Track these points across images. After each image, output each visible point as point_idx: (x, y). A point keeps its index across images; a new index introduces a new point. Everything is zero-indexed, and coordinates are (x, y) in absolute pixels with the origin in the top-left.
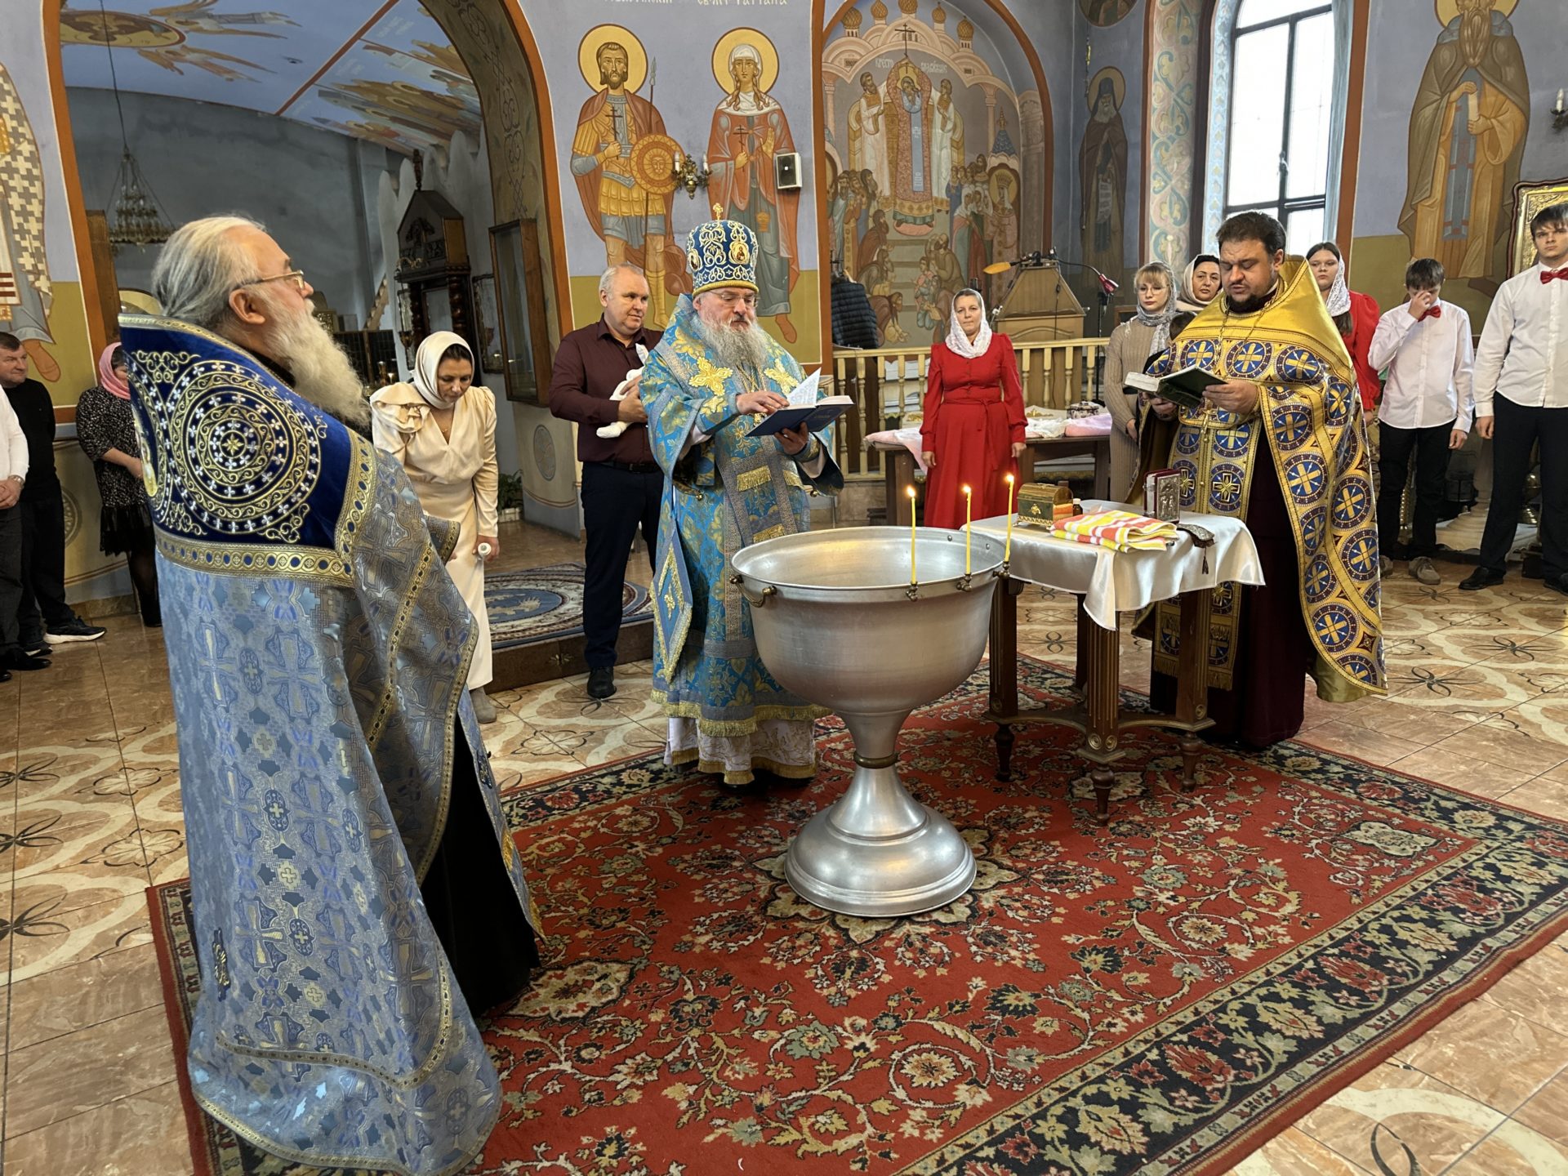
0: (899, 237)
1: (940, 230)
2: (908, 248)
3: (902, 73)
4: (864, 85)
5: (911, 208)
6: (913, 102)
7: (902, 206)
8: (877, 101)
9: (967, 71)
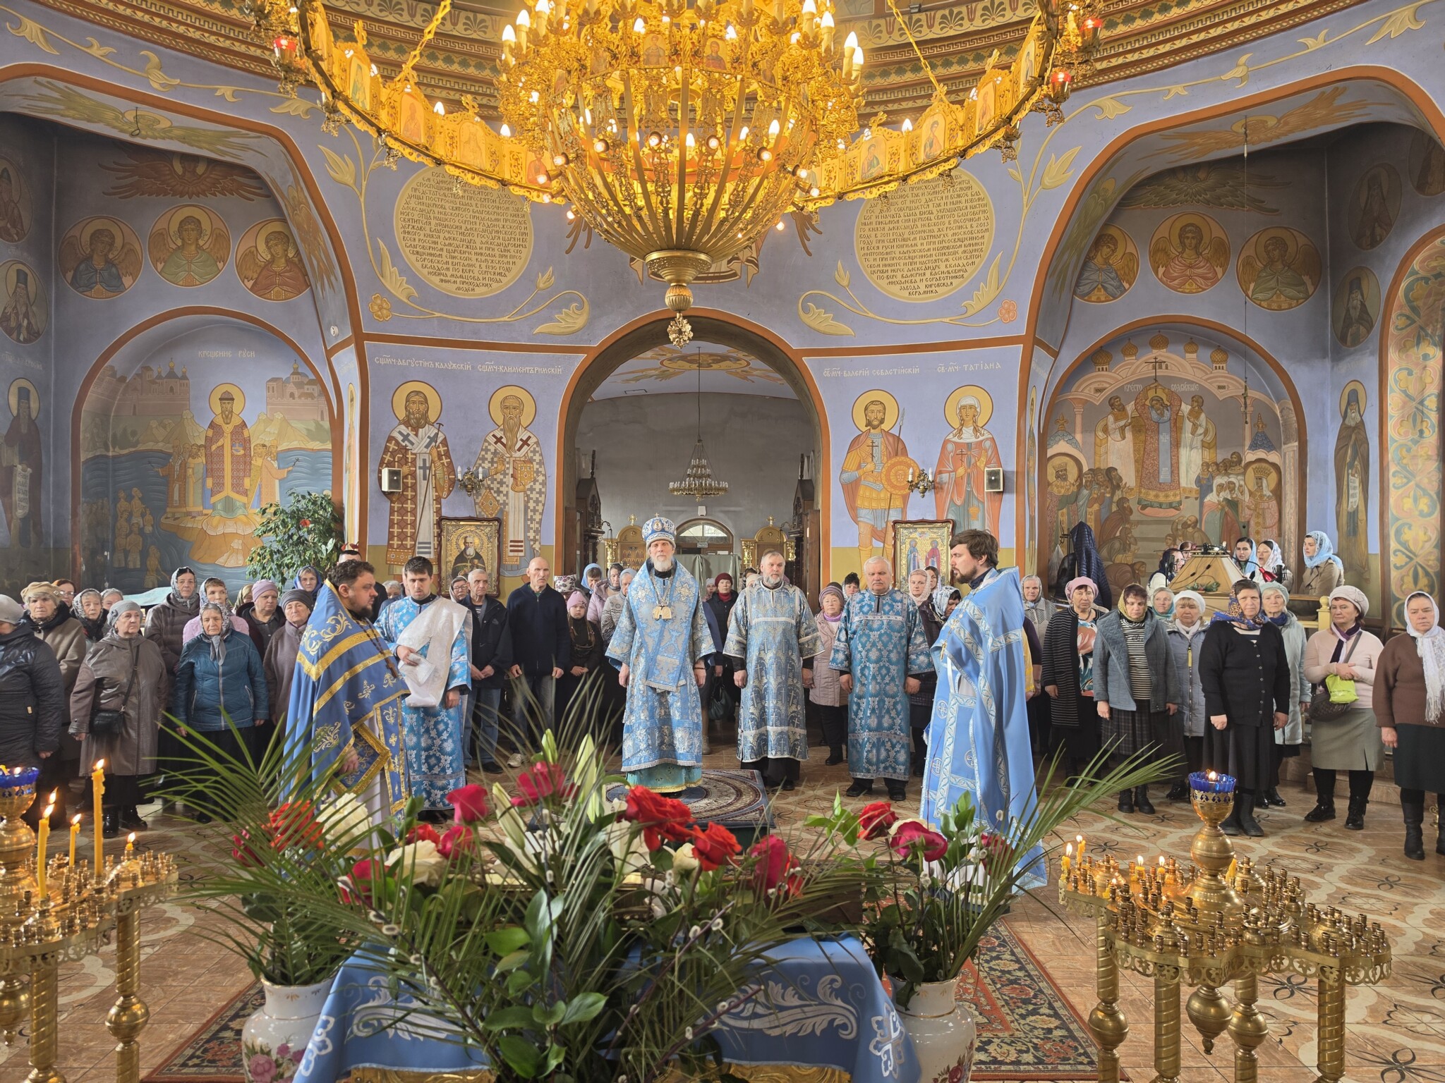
0: (1144, 518)
1: (1189, 511)
2: (1154, 527)
3: (1151, 394)
4: (1112, 405)
5: (1157, 496)
6: (1162, 415)
7: (1147, 494)
8: (1126, 416)
9: (1220, 387)
